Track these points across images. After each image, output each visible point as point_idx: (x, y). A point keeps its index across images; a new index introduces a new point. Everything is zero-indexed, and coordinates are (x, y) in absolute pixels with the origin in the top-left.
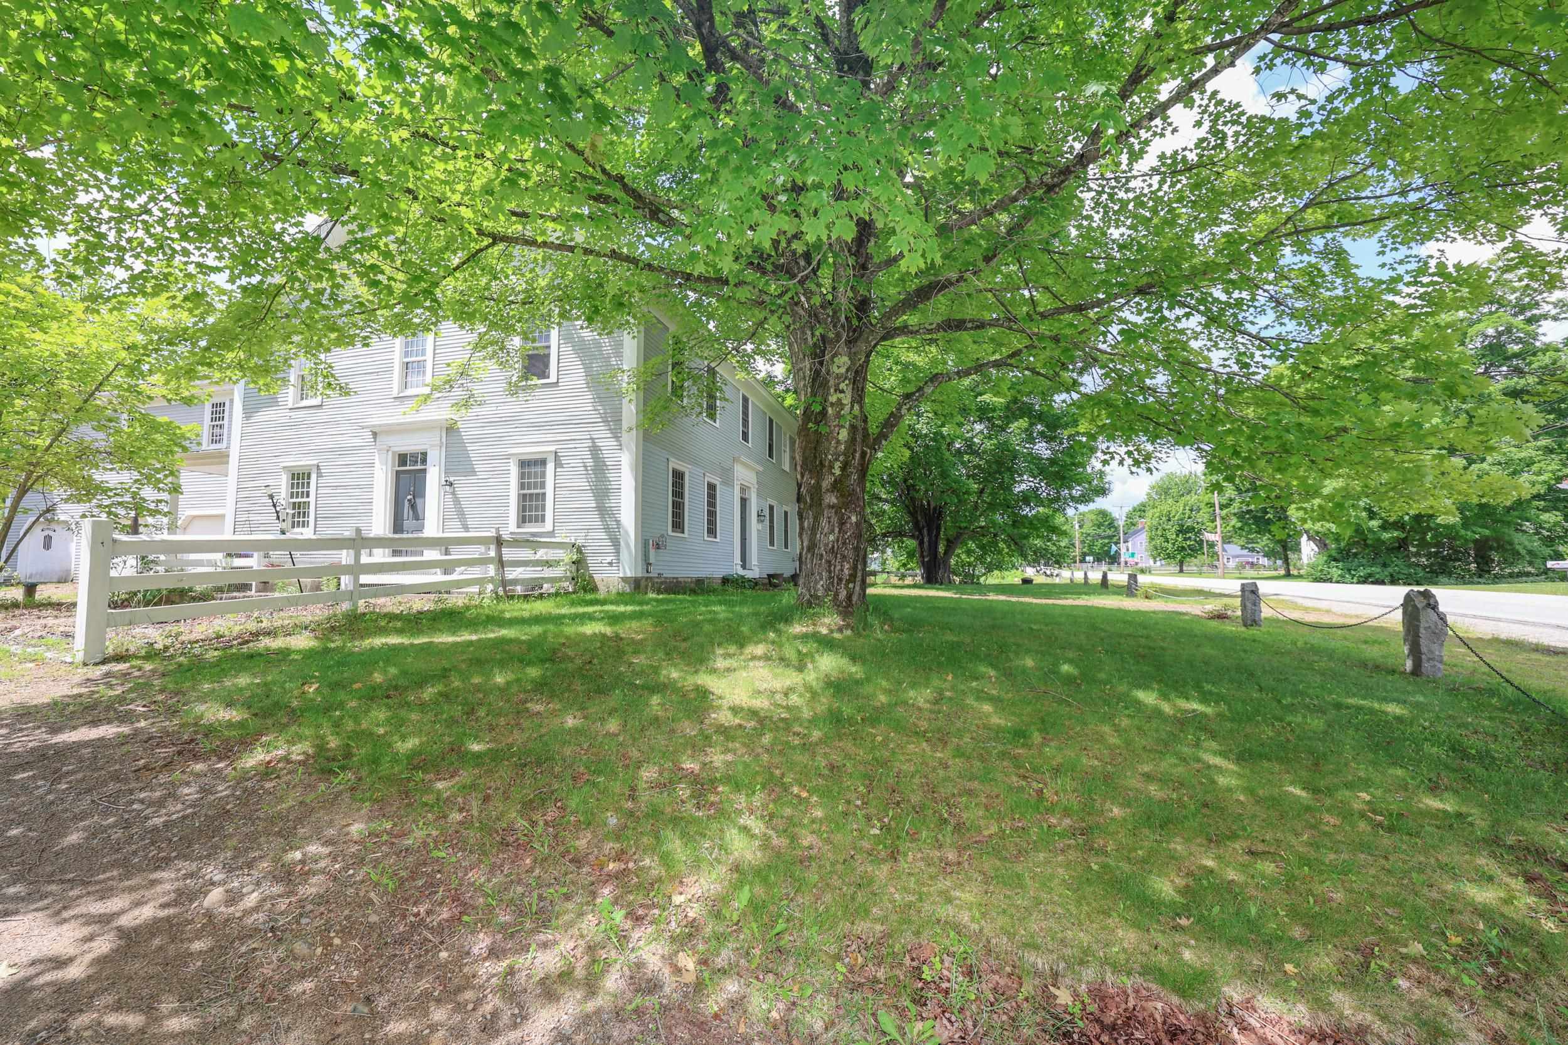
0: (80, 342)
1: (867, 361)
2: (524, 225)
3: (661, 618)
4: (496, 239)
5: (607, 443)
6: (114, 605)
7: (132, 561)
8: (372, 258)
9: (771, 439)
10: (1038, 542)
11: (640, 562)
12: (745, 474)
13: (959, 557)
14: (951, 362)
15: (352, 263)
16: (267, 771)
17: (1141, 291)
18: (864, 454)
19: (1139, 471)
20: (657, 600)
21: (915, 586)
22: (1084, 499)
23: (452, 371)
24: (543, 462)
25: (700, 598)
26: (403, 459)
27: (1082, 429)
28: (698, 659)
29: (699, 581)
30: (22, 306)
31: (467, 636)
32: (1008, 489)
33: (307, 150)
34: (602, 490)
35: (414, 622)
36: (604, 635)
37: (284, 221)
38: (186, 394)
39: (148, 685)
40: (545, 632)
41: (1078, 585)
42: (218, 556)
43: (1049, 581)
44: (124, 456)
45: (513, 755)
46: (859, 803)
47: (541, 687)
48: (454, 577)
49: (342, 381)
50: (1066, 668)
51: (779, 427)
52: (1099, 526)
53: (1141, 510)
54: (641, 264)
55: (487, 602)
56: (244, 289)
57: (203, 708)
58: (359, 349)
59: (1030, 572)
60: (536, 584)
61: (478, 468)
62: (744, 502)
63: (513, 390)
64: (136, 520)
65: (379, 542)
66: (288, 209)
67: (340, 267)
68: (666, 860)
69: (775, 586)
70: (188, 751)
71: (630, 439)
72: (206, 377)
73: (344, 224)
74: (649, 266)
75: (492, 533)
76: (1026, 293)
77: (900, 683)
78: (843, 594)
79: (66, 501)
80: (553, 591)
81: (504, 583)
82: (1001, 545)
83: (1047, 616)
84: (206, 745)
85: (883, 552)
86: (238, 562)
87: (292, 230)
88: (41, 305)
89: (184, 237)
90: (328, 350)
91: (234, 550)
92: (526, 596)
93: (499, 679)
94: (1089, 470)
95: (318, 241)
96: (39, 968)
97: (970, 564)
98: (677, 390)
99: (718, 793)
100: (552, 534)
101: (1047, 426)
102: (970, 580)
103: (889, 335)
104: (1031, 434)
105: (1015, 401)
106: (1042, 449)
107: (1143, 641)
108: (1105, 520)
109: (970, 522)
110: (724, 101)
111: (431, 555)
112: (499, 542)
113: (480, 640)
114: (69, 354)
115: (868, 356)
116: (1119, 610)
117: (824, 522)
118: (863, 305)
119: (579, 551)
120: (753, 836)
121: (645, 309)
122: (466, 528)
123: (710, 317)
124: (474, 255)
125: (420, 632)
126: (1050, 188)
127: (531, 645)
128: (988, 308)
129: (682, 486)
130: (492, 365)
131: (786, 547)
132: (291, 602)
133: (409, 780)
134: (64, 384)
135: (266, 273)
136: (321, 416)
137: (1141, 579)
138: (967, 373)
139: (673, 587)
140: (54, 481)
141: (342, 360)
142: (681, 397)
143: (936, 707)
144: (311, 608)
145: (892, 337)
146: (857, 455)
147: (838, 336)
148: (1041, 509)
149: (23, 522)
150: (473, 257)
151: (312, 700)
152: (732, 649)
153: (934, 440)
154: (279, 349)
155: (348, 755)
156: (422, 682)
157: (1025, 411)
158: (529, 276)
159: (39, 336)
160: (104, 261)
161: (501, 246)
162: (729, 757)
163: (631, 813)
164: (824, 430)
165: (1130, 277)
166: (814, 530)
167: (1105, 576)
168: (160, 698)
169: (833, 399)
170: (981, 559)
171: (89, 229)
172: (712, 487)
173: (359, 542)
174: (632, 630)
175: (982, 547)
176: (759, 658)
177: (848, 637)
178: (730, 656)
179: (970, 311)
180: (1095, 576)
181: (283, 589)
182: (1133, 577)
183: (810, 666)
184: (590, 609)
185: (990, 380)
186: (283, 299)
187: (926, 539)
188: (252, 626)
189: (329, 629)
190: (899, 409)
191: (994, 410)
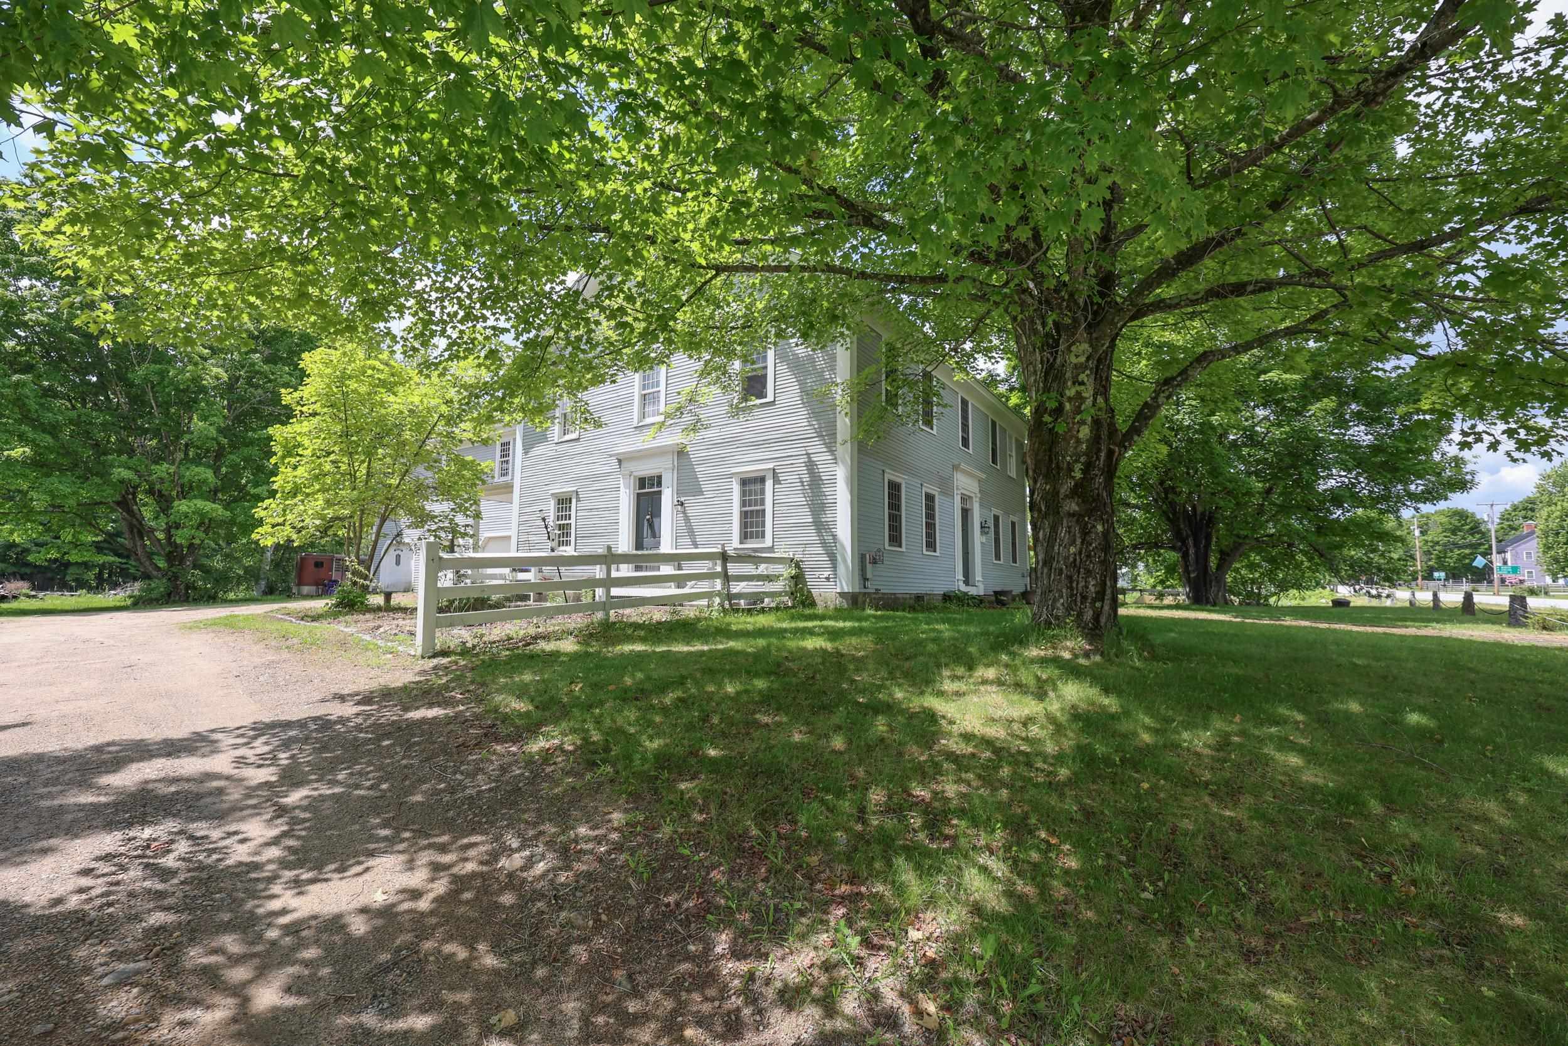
0: (416, 400)
1: (1113, 345)
2: (743, 252)
3: (880, 636)
4: (719, 269)
5: (822, 457)
6: (441, 610)
7: (450, 574)
8: (619, 301)
9: (994, 443)
10: (1355, 553)
11: (857, 578)
12: (966, 483)
13: (1237, 572)
14: (1222, 336)
15: (603, 309)
16: (547, 756)
17: (1525, 210)
18: (1110, 453)
19: (1528, 456)
20: (875, 617)
21: (1178, 607)
22: (1430, 496)
23: (683, 399)
24: (762, 480)
25: (921, 616)
26: (642, 482)
27: (1425, 405)
28: (923, 680)
29: (919, 598)
30: (382, 377)
31: (698, 647)
32: (1310, 487)
33: (569, 217)
34: (818, 505)
35: (654, 632)
36: (824, 651)
37: (552, 281)
38: (485, 436)
39: (463, 676)
40: (769, 645)
41: (1422, 609)
42: (506, 571)
43: (1375, 603)
44: (445, 489)
45: (745, 764)
46: (1124, 858)
47: (767, 700)
48: (686, 591)
49: (595, 416)
50: (1414, 718)
51: (1004, 431)
52: (1454, 532)
53: (1528, 508)
54: (854, 274)
55: (715, 614)
56: (525, 343)
57: (501, 698)
58: (608, 386)
59: (1344, 591)
60: (757, 598)
61: (705, 488)
62: (966, 513)
63: (736, 411)
64: (452, 541)
65: (625, 558)
66: (556, 270)
67: (593, 314)
68: (900, 890)
69: (1003, 604)
70: (491, 735)
71: (845, 451)
72: (500, 421)
73: (596, 276)
74: (863, 275)
75: (718, 550)
76: (1333, 240)
77: (1168, 720)
78: (1088, 615)
79: (409, 527)
80: (773, 605)
81: (730, 597)
82: (1300, 557)
83: (1376, 649)
84: (503, 730)
85: (1134, 566)
86: (522, 576)
87: (558, 288)
88: (393, 375)
89: (483, 305)
90: (586, 388)
91: (519, 565)
92: (749, 610)
93: (730, 689)
94: (1437, 457)
95: (578, 293)
96: (401, 897)
97: (1253, 581)
98: (892, 399)
99: (953, 826)
100: (771, 549)
101: (1367, 404)
102: (1255, 602)
103: (1139, 314)
104: (1342, 415)
105: (1316, 375)
106: (1361, 434)
107: (1545, 688)
108: (1464, 522)
109: (1254, 530)
110: (942, 87)
111: (666, 570)
112: (724, 557)
113: (710, 651)
114: (410, 411)
115: (1113, 340)
116: (1498, 644)
117: (1063, 533)
118: (1107, 281)
119: (797, 566)
120: (995, 879)
121: (858, 318)
122: (695, 545)
123: (925, 319)
124: (700, 289)
125: (659, 641)
126: (1370, 99)
127: (757, 657)
128: (1276, 264)
129: (899, 498)
130: (716, 390)
131: (1015, 561)
132: (560, 610)
133: (657, 778)
134: (407, 435)
135: (540, 328)
136: (579, 448)
137: (1532, 602)
138: (1247, 347)
139: (890, 603)
140: (401, 512)
141: (596, 397)
142: (895, 406)
143: (1222, 754)
144: (574, 616)
145: (1145, 315)
146: (1103, 455)
147: (1075, 320)
148: (1360, 511)
149: (384, 543)
150: (699, 291)
151: (578, 698)
152: (960, 671)
153: (1201, 432)
154: (549, 392)
155: (607, 750)
156: (663, 688)
157: (1334, 388)
158: (748, 301)
159: (392, 398)
160: (433, 334)
161: (723, 276)
162: (963, 789)
163: (860, 836)
164: (1061, 428)
165: (1505, 193)
166: (1051, 540)
167: (1468, 597)
168: (472, 687)
169: (1071, 392)
170: (1271, 575)
171: (423, 309)
172: (930, 498)
173: (610, 558)
174: (851, 645)
175: (1272, 560)
176: (992, 683)
177: (1097, 664)
178: (959, 678)
179: (1248, 270)
180: (1452, 597)
181: (553, 599)
182: (1518, 601)
183: (1051, 694)
184: (810, 624)
185: (1279, 353)
186: (552, 349)
187: (1192, 551)
188: (532, 631)
189: (587, 636)
190: (1155, 399)
191: (1285, 390)
